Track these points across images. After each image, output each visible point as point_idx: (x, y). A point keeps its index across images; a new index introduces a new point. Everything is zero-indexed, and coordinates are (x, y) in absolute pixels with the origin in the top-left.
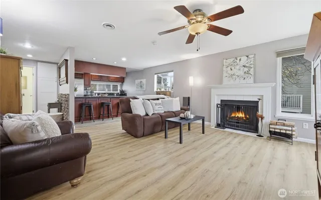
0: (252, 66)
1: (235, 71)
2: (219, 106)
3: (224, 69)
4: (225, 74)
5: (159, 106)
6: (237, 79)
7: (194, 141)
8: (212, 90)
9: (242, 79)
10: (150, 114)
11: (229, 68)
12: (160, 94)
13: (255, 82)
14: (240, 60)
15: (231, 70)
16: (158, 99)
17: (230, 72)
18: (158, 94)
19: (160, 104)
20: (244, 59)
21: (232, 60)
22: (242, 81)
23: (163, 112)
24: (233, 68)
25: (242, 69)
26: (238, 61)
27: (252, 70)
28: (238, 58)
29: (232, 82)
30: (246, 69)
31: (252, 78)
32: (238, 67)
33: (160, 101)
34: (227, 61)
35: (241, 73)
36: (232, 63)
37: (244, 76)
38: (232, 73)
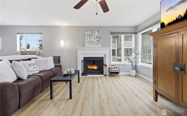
0: (101, 37)
1: (92, 39)
2: (83, 61)
3: (86, 37)
4: (86, 41)
5: (34, 67)
6: (94, 44)
7: (79, 92)
8: (78, 50)
10: (25, 77)
11: (89, 37)
12: (27, 54)
13: (102, 47)
14: (95, 33)
15: (90, 38)
16: (30, 59)
17: (89, 39)
18: (23, 54)
19: (34, 64)
20: (97, 33)
21: (90, 32)
22: (96, 46)
23: (38, 72)
25: (96, 38)
26: (93, 33)
27: (101, 40)
28: (94, 32)
29: (91, 46)
30: (98, 39)
31: (101, 44)
32: (93, 37)
33: (33, 61)
34: (87, 32)
35: (95, 41)
36: (90, 34)
37: (97, 43)
38: (91, 40)
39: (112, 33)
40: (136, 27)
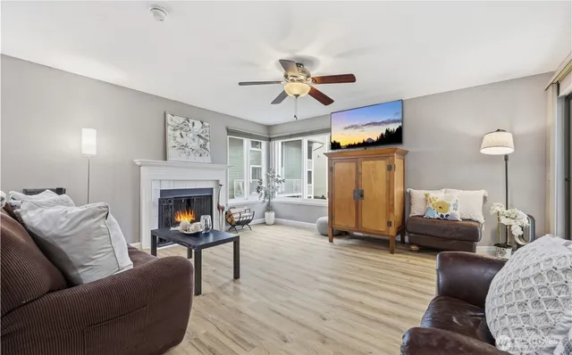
0: (208, 138)
1: (187, 140)
3: (169, 131)
4: (171, 143)
6: (192, 155)
8: (142, 168)
9: (198, 155)
11: (178, 133)
13: (213, 162)
14: (193, 124)
15: (182, 136)
17: (179, 139)
20: (198, 124)
21: (182, 120)
22: (198, 159)
24: (184, 134)
25: (197, 138)
26: (190, 125)
27: (208, 144)
28: (191, 121)
29: (184, 157)
30: (202, 142)
31: (209, 156)
32: (191, 135)
34: (173, 118)
35: (195, 145)
36: (182, 126)
37: (200, 152)
38: (183, 142)
39: (230, 132)
40: (269, 127)
